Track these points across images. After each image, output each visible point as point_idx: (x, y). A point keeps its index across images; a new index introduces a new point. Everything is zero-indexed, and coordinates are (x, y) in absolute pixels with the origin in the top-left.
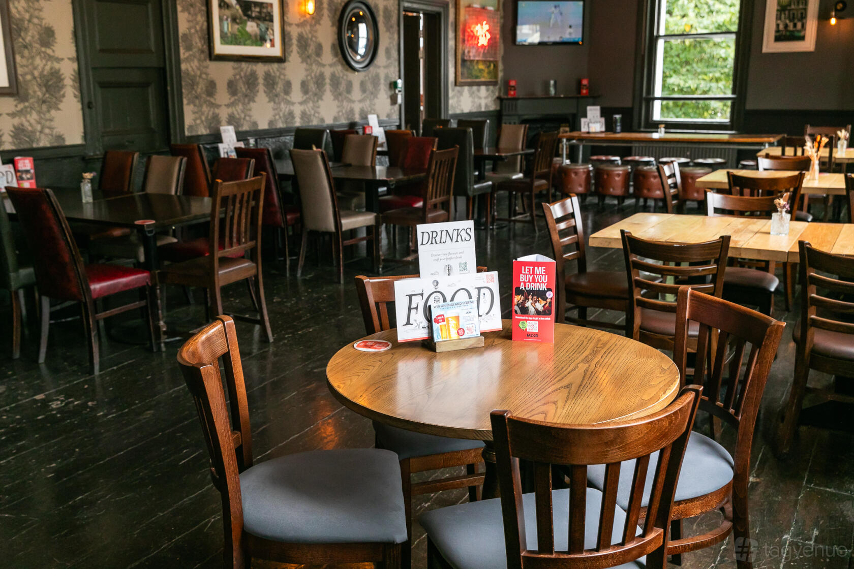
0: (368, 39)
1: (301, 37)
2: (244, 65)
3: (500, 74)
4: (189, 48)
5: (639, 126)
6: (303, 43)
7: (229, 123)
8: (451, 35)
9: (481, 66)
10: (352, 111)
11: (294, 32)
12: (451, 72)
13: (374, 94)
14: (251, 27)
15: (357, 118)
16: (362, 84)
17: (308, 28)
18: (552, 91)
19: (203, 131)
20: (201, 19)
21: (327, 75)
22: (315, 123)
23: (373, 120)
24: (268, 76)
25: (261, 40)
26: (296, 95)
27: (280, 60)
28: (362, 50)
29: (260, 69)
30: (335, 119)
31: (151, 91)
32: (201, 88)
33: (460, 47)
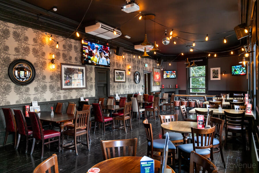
0: (139, 78)
1: (128, 78)
2: (119, 83)
3: (161, 84)
4: (111, 80)
5: (188, 93)
6: (128, 79)
7: (117, 93)
8: (152, 77)
9: (158, 83)
10: (136, 91)
11: (127, 77)
12: (152, 83)
13: (140, 88)
14: (121, 77)
15: (137, 92)
16: (138, 86)
17: (129, 76)
18: (171, 87)
19: (113, 94)
20: (113, 75)
21: (132, 85)
22: (130, 93)
23: (140, 93)
24: (123, 85)
25: (122, 79)
26: (127, 88)
27: (125, 82)
28: (137, 80)
29: (122, 84)
30: (133, 92)
31: (105, 88)
32: (113, 87)
33: (154, 79)
